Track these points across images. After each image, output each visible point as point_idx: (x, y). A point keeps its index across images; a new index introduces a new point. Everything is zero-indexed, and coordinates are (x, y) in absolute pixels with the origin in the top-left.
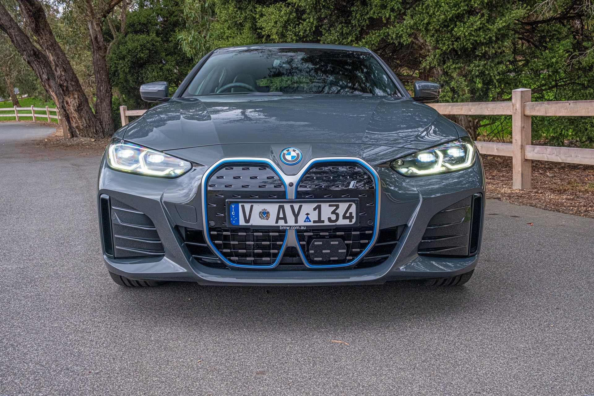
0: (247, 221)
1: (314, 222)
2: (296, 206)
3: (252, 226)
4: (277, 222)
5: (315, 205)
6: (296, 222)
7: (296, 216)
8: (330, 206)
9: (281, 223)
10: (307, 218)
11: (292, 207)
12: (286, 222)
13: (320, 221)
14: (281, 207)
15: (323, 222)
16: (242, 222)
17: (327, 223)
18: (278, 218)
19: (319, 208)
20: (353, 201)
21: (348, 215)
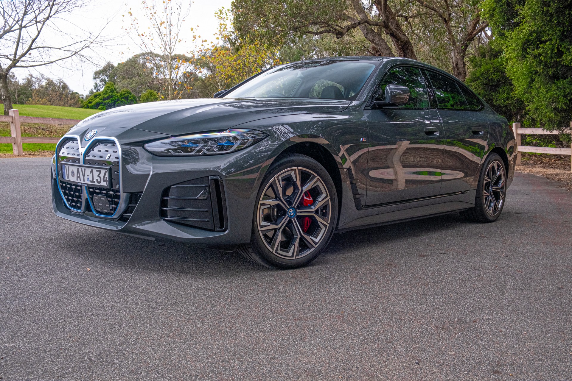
0: (68, 178)
1: (91, 182)
2: (83, 169)
3: (70, 181)
4: (77, 180)
5: (90, 170)
6: (84, 181)
7: (84, 176)
8: (97, 171)
9: (79, 181)
10: (88, 178)
11: (81, 169)
12: (80, 181)
13: (93, 181)
14: (78, 170)
15: (94, 182)
16: (66, 179)
17: (96, 183)
18: (78, 177)
19: (92, 172)
20: (106, 169)
21: (105, 179)
